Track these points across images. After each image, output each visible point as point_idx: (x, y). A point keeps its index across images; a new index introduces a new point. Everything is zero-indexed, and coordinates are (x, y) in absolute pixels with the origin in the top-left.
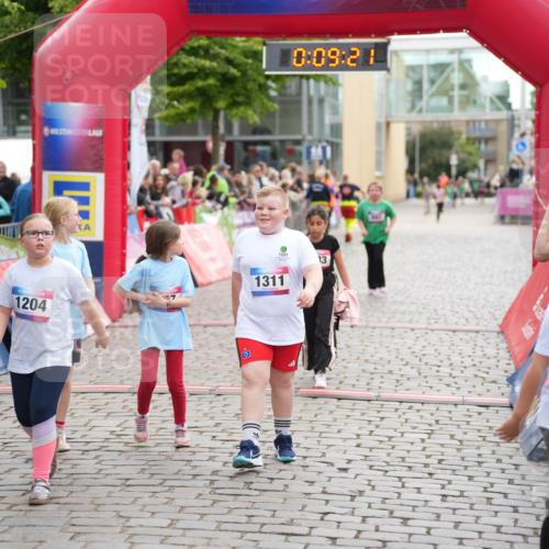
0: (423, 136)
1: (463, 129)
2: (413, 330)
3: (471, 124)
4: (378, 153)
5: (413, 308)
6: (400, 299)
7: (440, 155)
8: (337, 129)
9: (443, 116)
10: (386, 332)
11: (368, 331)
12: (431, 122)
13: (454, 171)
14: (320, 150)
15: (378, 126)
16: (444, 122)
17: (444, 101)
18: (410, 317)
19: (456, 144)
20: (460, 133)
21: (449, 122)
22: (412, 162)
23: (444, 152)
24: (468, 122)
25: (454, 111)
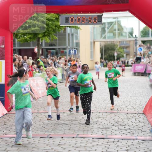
0: (105, 46)
1: (118, 44)
2: (113, 113)
3: (121, 42)
4: (91, 52)
6: (107, 102)
7: (111, 53)
8: (78, 44)
9: (112, 40)
10: (104, 114)
11: (98, 114)
12: (108, 42)
13: (116, 58)
14: (73, 51)
15: (91, 43)
16: (112, 42)
17: (112, 35)
19: (117, 48)
20: (118, 45)
21: (114, 41)
22: (102, 55)
23: (112, 52)
24: (120, 42)
25: (116, 38)
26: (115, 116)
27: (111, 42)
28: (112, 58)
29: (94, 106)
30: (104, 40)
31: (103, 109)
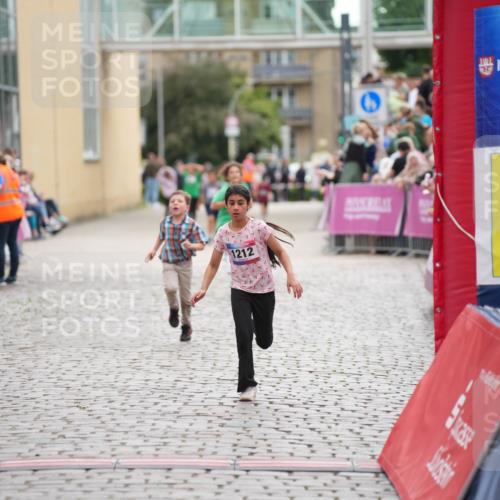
0: (171, 80)
1: (247, 66)
2: (208, 470)
3: (263, 57)
4: (89, 115)
5: (201, 424)
6: (173, 407)
7: (205, 118)
9: (212, 42)
10: (157, 477)
11: (120, 476)
12: (187, 52)
16: (210, 52)
17: (209, 11)
18: (199, 444)
19: (237, 94)
20: (243, 76)
21: (220, 52)
22: (151, 131)
23: (213, 112)
24: (256, 53)
25: (232, 32)
26: (220, 486)
27: (204, 56)
28: (211, 150)
29: (101, 434)
30: (165, 43)
31: (152, 450)
